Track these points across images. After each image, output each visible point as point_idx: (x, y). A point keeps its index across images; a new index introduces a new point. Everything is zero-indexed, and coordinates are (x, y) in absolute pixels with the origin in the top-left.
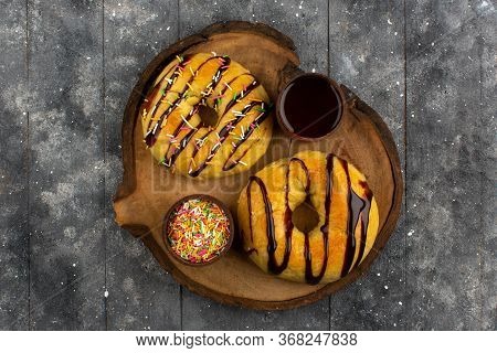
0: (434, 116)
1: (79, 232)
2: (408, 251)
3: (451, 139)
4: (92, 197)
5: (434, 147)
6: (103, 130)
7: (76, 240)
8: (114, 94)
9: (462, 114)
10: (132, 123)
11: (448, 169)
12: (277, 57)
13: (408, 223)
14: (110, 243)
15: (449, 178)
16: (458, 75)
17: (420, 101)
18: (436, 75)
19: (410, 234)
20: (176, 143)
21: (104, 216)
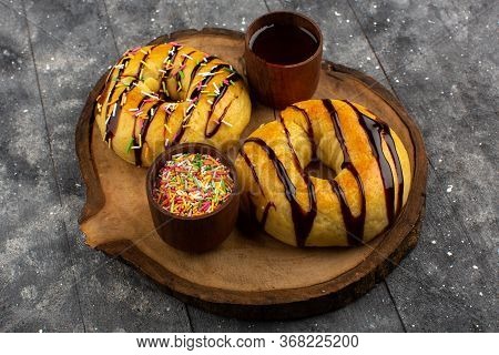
0: (419, 76)
1: (41, 290)
2: (455, 208)
3: (447, 90)
4: (52, 246)
5: (434, 103)
6: (54, 174)
7: (39, 300)
8: (61, 137)
9: (447, 67)
10: (87, 140)
11: (458, 117)
12: (233, 48)
13: (441, 180)
14: (85, 293)
15: (463, 124)
16: (425, 37)
17: (399, 69)
18: (404, 43)
19: (449, 190)
20: (142, 114)
21: (71, 263)
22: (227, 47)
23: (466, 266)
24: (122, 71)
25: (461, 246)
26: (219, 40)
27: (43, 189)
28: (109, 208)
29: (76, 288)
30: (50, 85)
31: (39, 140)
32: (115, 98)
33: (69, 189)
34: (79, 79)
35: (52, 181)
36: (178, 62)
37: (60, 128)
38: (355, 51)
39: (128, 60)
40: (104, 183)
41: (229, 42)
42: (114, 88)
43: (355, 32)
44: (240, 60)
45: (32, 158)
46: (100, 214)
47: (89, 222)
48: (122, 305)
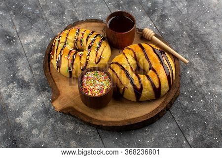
0: (171, 30)
1: (40, 130)
2: (191, 79)
3: (182, 34)
4: (41, 112)
5: (178, 39)
6: (36, 84)
7: (40, 134)
8: (36, 69)
9: (181, 25)
10: (48, 69)
11: (188, 44)
12: (99, 26)
13: (184, 69)
14: (57, 129)
15: (190, 46)
16: (171, 14)
17: (163, 27)
18: (163, 17)
19: (188, 73)
20: (71, 58)
21: (49, 118)
22: (96, 26)
23: (198, 100)
24: (59, 41)
25: (195, 94)
26: (93, 24)
27: (33, 91)
28: (62, 95)
29: (53, 128)
30: (28, 49)
31: (27, 71)
32: (59, 52)
33: (44, 90)
34: (39, 45)
35: (36, 86)
36: (80, 35)
37: (35, 66)
38: (145, 22)
39: (61, 36)
40: (58, 86)
41: (97, 24)
42: (57, 48)
43: (144, 14)
44: (102, 31)
45: (26, 78)
46: (59, 98)
47: (55, 102)
48: (72, 132)
